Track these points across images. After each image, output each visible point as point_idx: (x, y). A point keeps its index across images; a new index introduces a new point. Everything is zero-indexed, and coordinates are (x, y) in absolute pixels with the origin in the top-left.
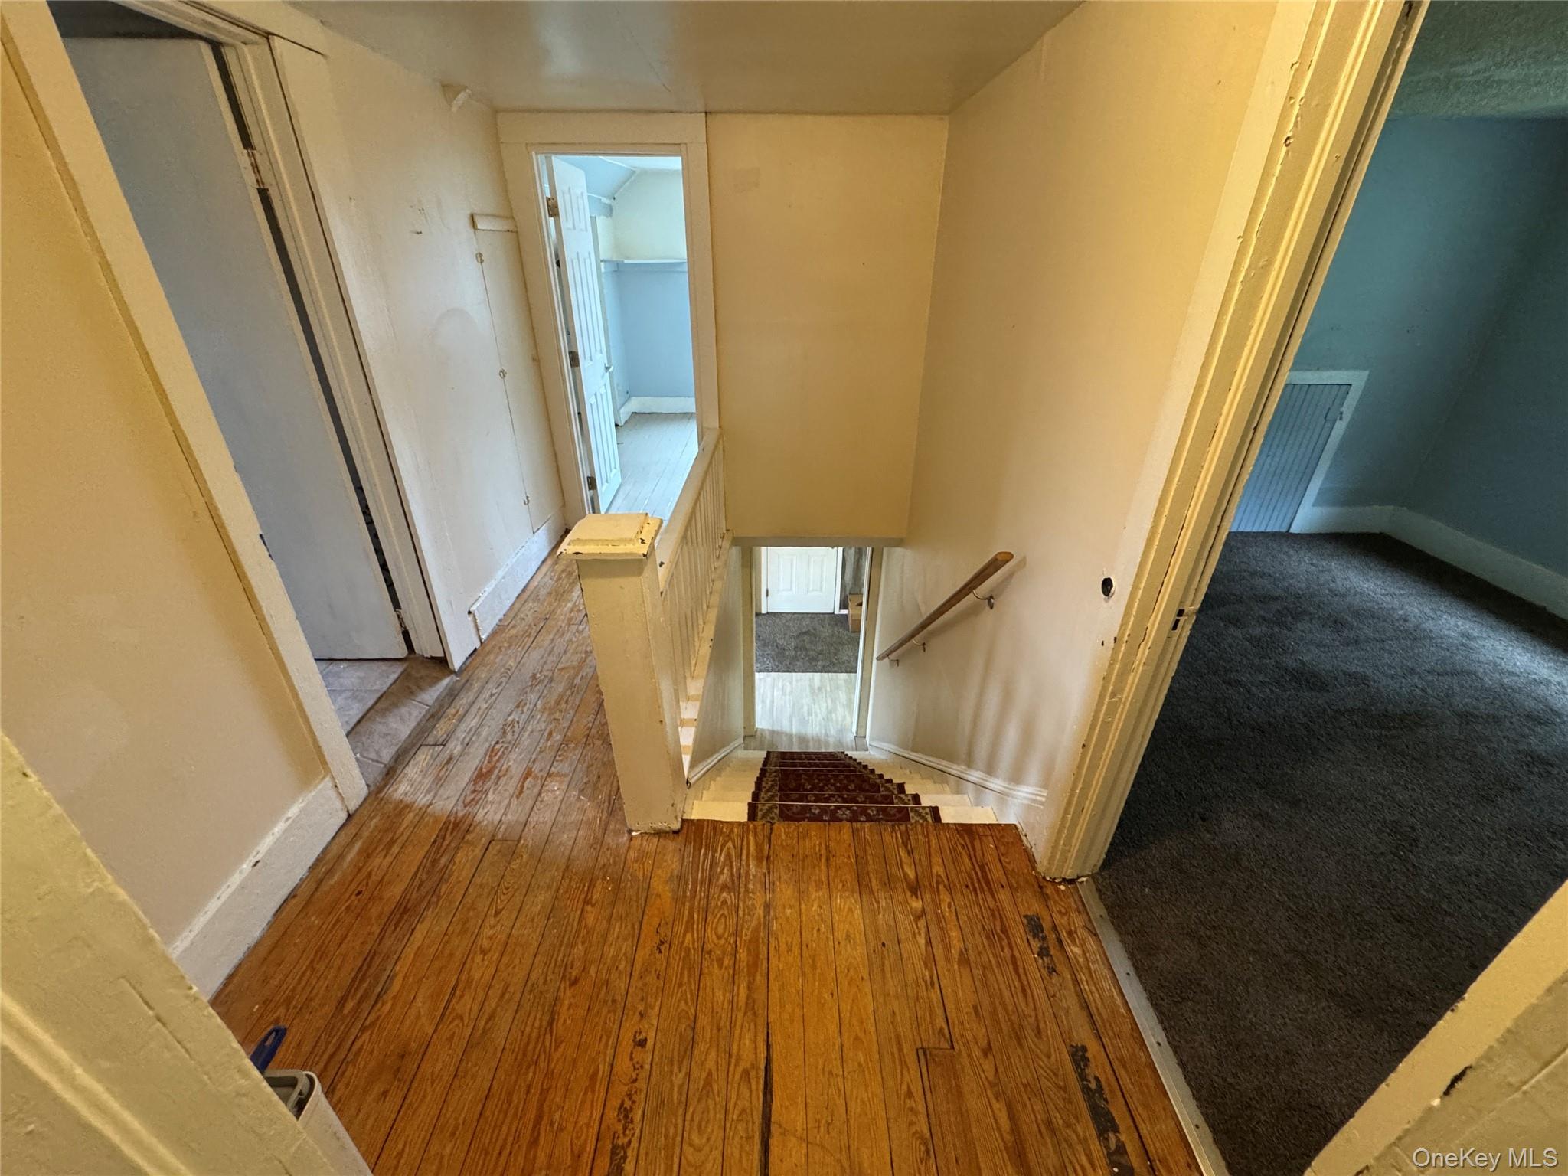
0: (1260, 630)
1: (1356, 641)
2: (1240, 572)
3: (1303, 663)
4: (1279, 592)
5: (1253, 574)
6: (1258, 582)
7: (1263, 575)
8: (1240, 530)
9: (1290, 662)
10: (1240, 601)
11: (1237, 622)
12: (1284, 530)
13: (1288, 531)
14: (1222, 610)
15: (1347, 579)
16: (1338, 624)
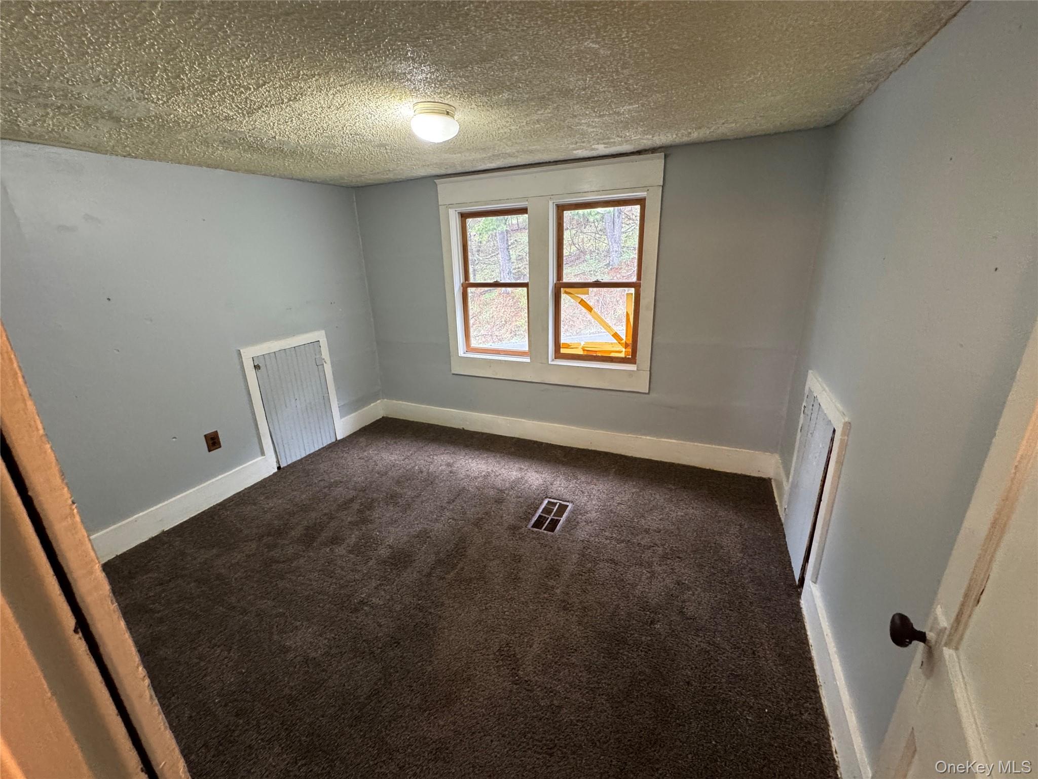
0: (353, 538)
1: (408, 505)
2: (320, 491)
3: (390, 547)
4: (353, 493)
5: (330, 486)
6: (338, 491)
7: (337, 484)
8: (307, 454)
9: (384, 552)
10: (331, 518)
11: (335, 540)
12: (334, 440)
13: (336, 440)
14: (324, 535)
15: (382, 459)
16: (392, 498)
